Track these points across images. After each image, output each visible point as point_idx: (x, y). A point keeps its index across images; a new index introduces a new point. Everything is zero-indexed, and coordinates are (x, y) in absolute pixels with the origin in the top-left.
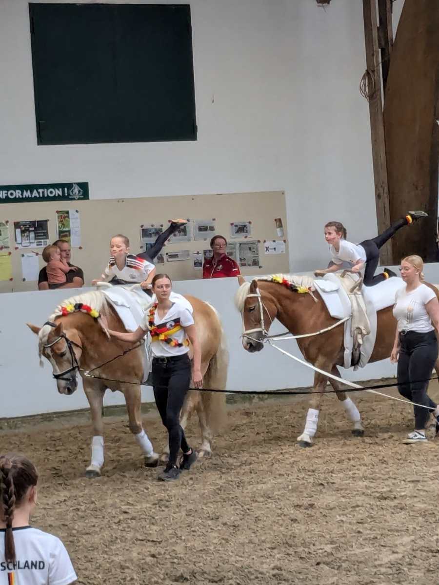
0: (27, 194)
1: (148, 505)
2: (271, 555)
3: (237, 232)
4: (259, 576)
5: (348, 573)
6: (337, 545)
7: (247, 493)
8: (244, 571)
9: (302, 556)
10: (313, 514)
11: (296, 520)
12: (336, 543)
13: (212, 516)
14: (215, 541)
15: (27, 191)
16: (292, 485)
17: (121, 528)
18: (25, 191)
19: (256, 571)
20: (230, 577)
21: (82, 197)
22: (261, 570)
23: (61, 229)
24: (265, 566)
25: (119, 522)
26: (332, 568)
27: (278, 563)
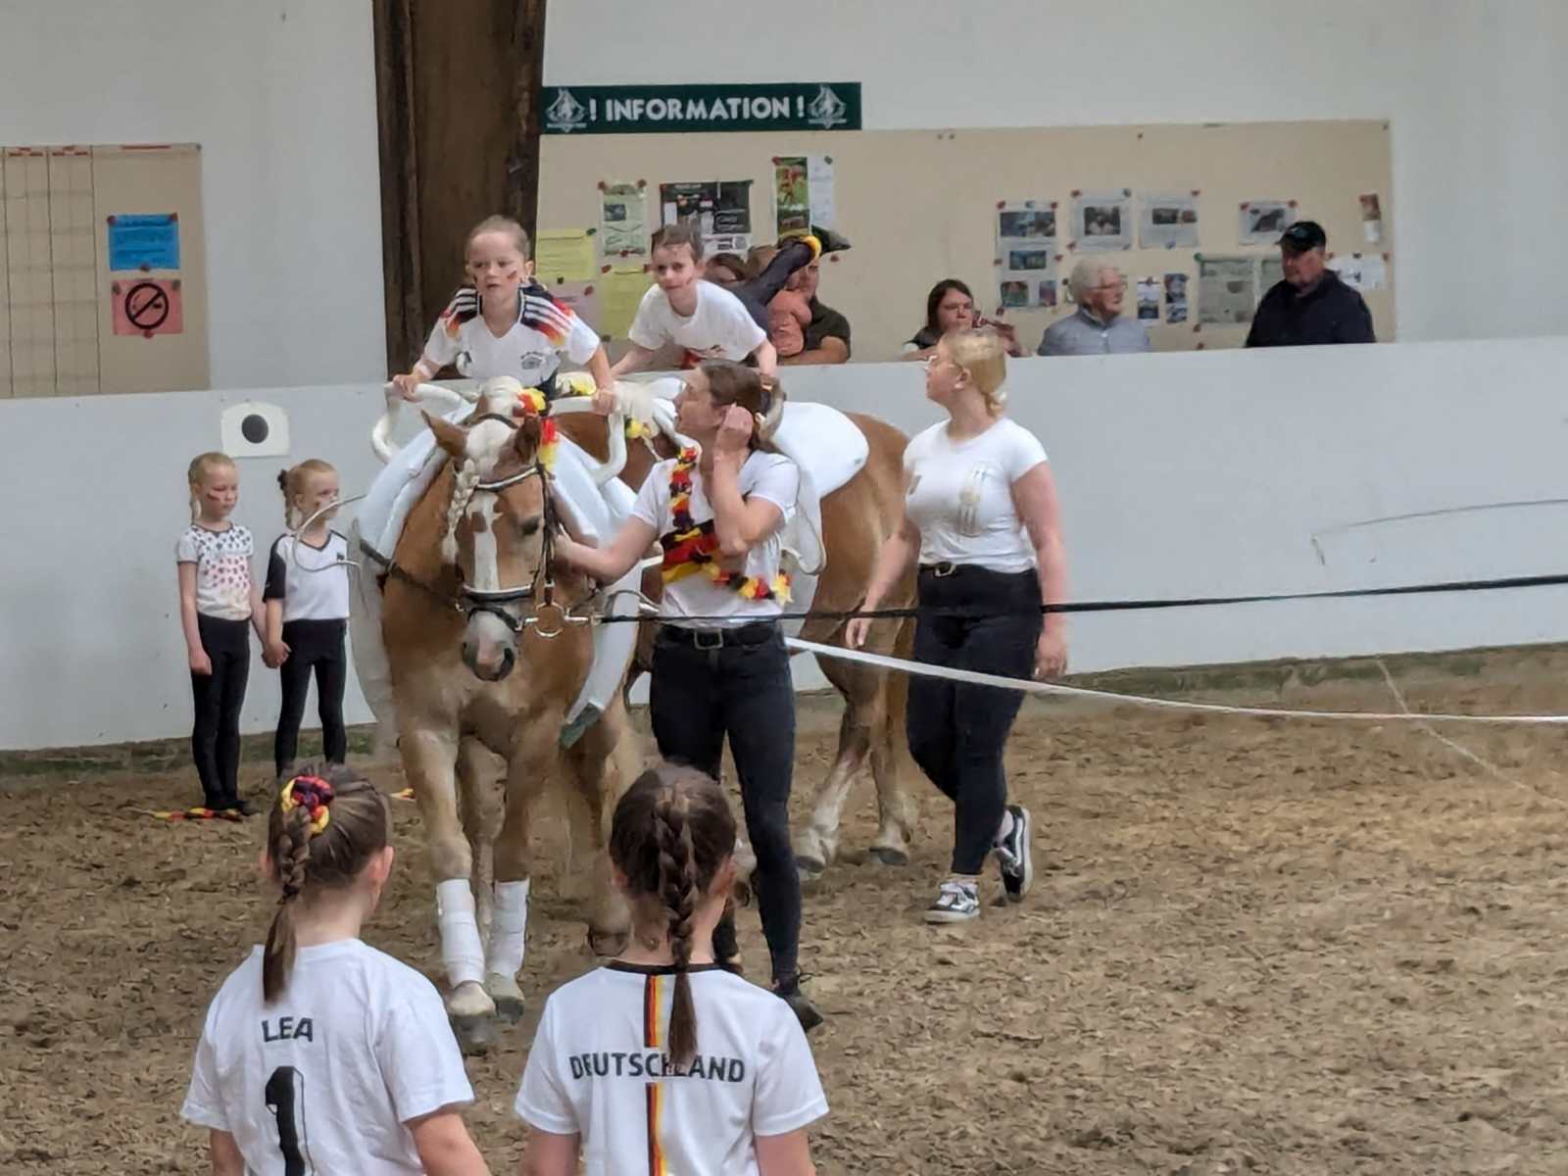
0: (696, 110)
1: (1004, 947)
2: (1336, 1089)
3: (1257, 228)
4: (1305, 1141)
5: (1547, 1144)
6: (1517, 1070)
7: (1273, 924)
8: (1262, 1128)
9: (1423, 1095)
10: (1449, 986)
11: (1403, 1000)
12: (1513, 1065)
13: (1178, 981)
14: (1185, 1047)
15: (696, 103)
16: (1392, 909)
17: (931, 1001)
18: (691, 103)
19: (1296, 1128)
20: (1227, 1142)
21: (844, 121)
22: (1308, 1126)
23: (785, 207)
24: (1320, 1117)
25: (927, 986)
26: (1503, 1130)
27: (1354, 1111)
